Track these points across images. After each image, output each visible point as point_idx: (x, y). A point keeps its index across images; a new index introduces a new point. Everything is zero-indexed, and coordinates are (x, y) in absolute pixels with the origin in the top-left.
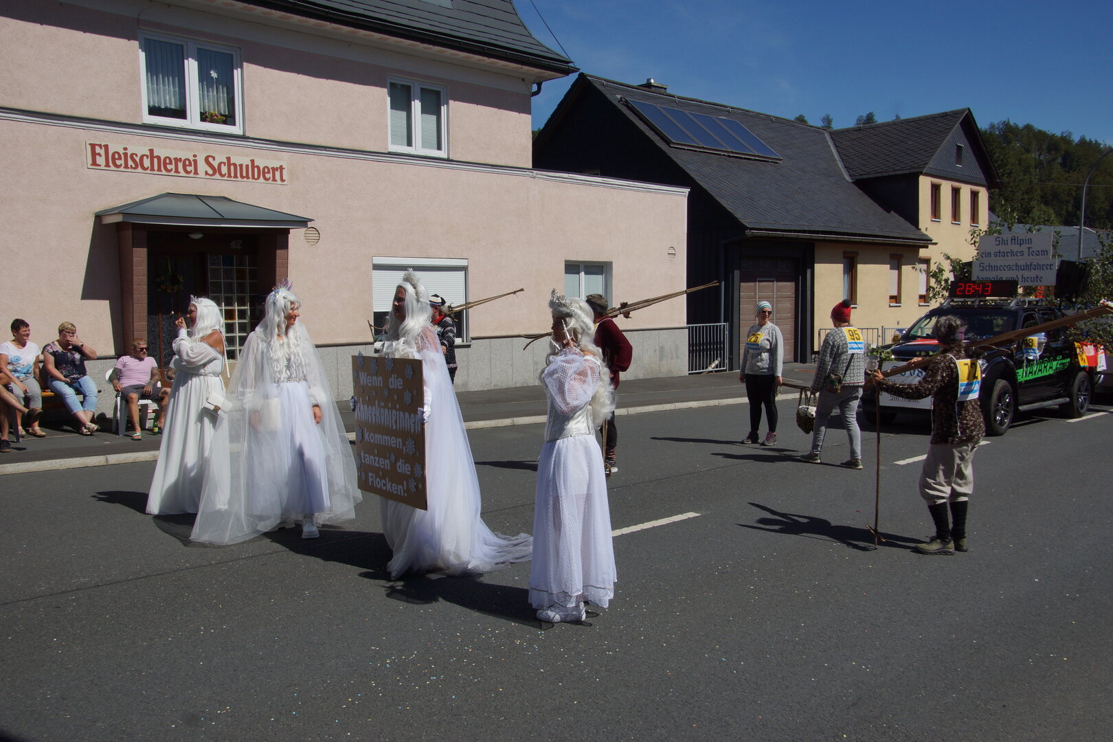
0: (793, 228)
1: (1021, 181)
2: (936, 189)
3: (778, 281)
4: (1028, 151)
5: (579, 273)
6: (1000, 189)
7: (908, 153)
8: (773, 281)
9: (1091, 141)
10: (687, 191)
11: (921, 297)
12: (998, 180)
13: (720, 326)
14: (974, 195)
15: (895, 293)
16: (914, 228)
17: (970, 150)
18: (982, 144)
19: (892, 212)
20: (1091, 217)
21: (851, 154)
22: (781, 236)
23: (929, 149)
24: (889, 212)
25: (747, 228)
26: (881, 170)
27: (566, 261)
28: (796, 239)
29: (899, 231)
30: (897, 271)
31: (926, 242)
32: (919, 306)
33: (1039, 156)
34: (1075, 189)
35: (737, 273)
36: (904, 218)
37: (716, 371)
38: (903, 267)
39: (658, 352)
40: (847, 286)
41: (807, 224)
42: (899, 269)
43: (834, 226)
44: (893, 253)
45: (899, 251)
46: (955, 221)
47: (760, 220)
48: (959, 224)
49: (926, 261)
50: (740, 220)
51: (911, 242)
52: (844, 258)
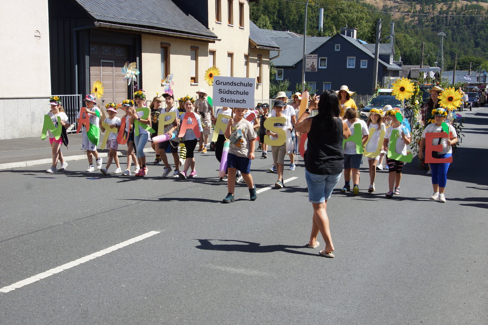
0: (128, 23)
8: (112, 63)
13: (76, 96)
14: (241, 6)
15: (194, 76)
16: (205, 27)
19: (190, 14)
22: (120, 28)
24: (188, 15)
25: (96, 20)
28: (131, 31)
30: (195, 61)
31: (214, 39)
36: (198, 20)
37: (73, 133)
38: (199, 57)
39: (30, 117)
41: (137, 20)
43: (154, 23)
44: (192, 45)
45: (196, 44)
46: (230, 24)
47: (104, 14)
48: (233, 26)
49: (213, 53)
50: (89, 12)
51: (205, 39)
52: (162, 47)
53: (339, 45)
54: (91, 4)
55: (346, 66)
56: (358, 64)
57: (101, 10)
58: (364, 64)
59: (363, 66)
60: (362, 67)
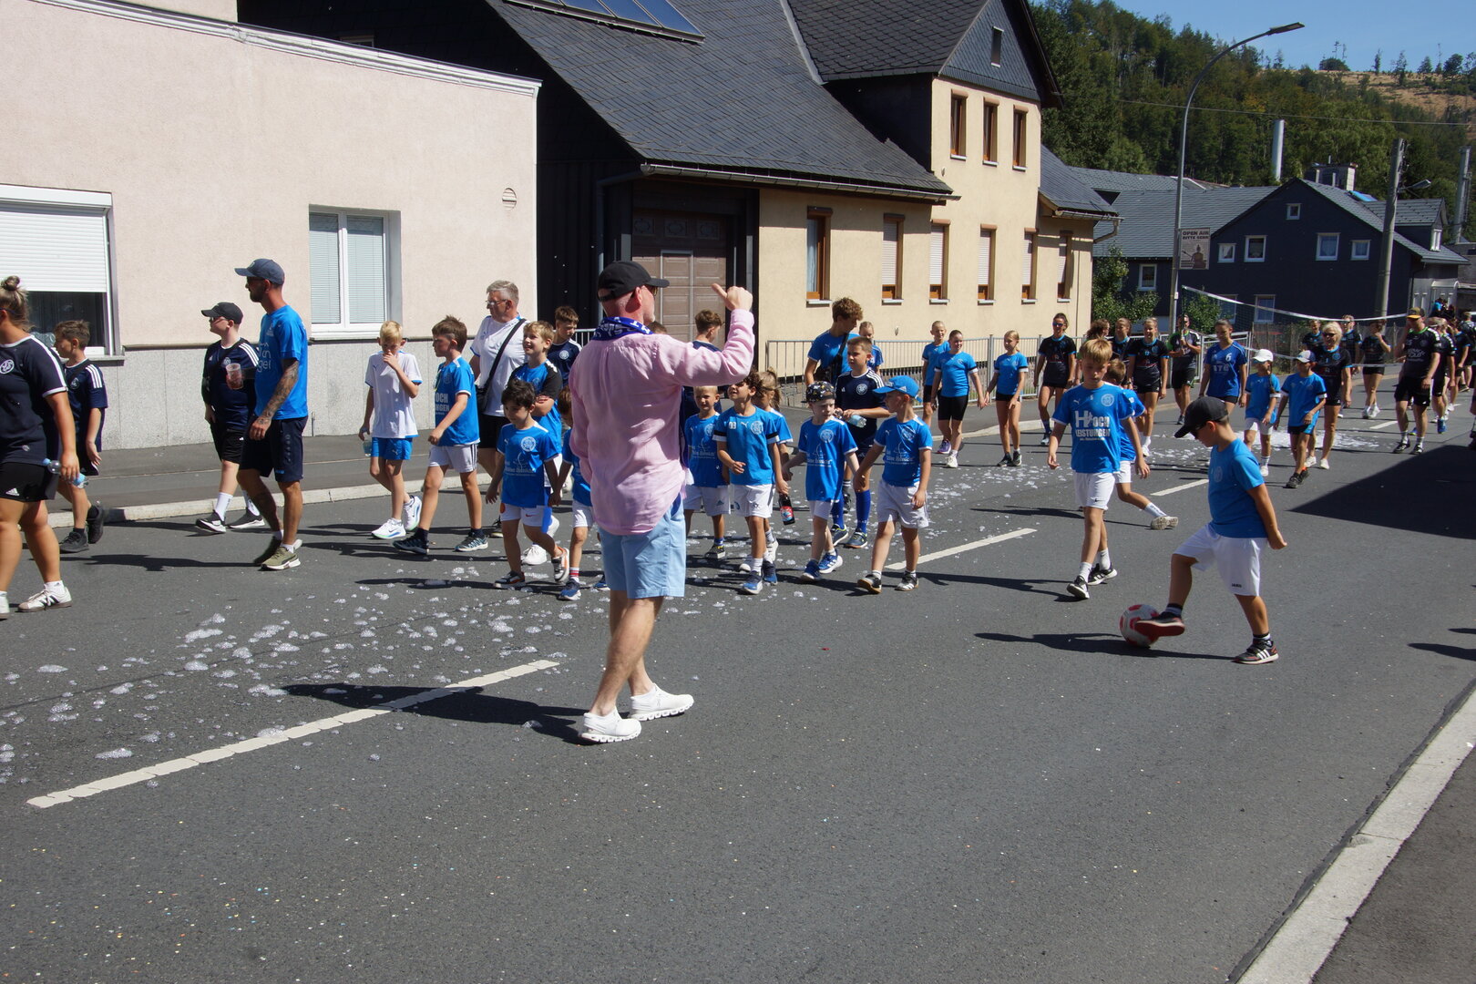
0: (722, 163)
1: (1095, 95)
2: (958, 103)
3: (697, 255)
4: (1105, 46)
5: (336, 230)
6: (1059, 108)
7: (916, 37)
8: (688, 256)
9: (1199, 35)
10: (536, 86)
11: (934, 288)
12: (1057, 93)
14: (1020, 117)
15: (892, 282)
16: (922, 169)
17: (1014, 39)
18: (1032, 28)
19: (888, 140)
20: (1198, 161)
21: (821, 35)
22: (703, 175)
23: (948, 33)
24: (883, 141)
25: (643, 160)
26: (872, 66)
27: (311, 207)
28: (729, 182)
29: (898, 174)
30: (894, 244)
31: (943, 194)
32: (931, 303)
33: (1122, 55)
34: (1174, 113)
35: (626, 240)
36: (907, 153)
38: (907, 238)
40: (813, 267)
41: (748, 156)
42: (899, 239)
43: (792, 163)
44: (888, 211)
45: (898, 209)
46: (989, 160)
47: (665, 146)
48: (996, 166)
49: (943, 228)
50: (630, 144)
51: (918, 194)
52: (809, 218)
53: (1299, 205)
54: (639, 125)
55: (1315, 254)
56: (1345, 250)
57: (661, 138)
58: (1360, 252)
59: (1357, 254)
60: (1355, 257)
